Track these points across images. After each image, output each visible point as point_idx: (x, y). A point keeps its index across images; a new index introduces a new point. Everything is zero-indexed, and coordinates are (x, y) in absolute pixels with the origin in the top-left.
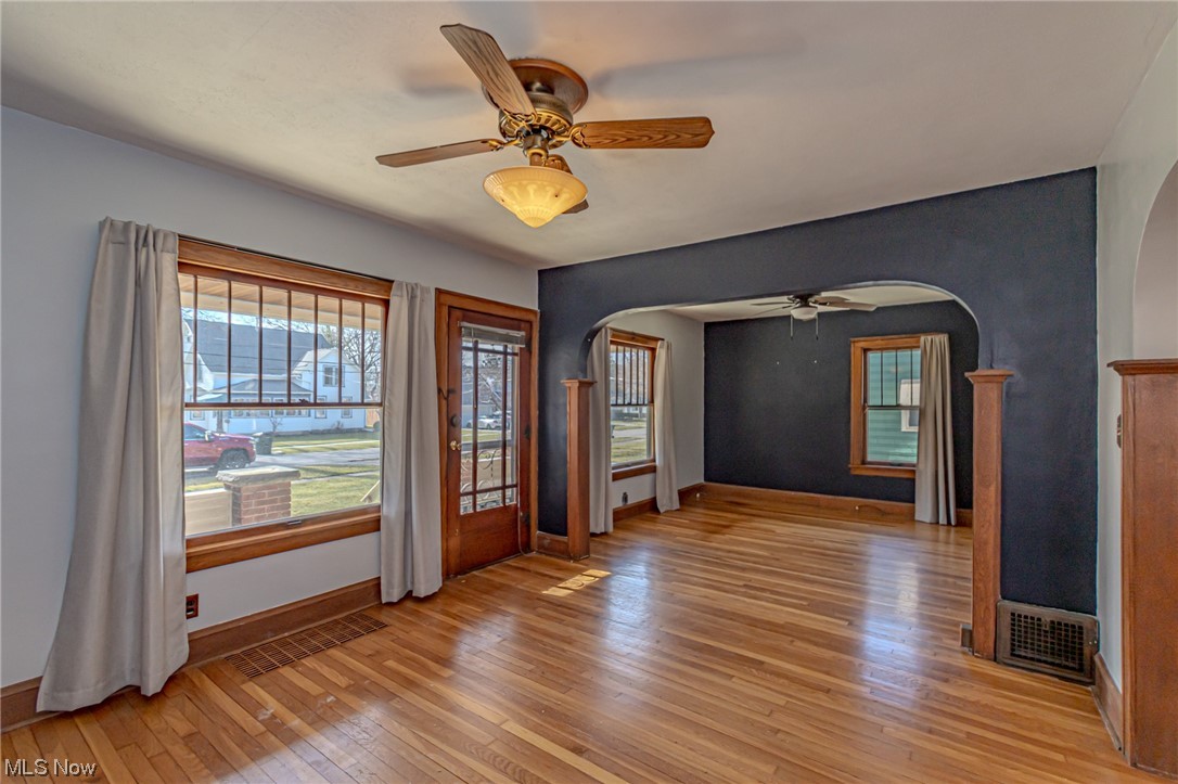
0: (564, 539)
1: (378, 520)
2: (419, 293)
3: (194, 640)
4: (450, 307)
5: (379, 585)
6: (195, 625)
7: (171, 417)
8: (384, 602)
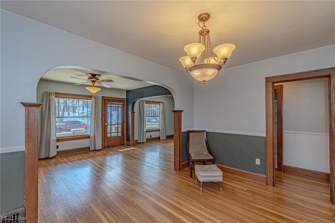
0: (129, 142)
1: (89, 137)
2: (97, 98)
3: (58, 152)
4: (105, 99)
5: (90, 148)
6: (58, 150)
7: (54, 119)
8: (90, 150)
